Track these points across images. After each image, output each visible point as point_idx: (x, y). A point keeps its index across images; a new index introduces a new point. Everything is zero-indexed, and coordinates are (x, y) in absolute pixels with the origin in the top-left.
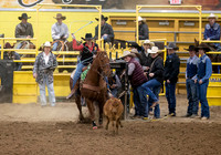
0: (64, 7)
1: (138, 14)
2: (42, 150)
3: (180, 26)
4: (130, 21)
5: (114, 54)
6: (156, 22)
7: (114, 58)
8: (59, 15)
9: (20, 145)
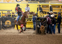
0: (29, 2)
1: (50, 4)
2: (23, 43)
3: (61, 8)
4: (47, 6)
5: (43, 15)
6: (55, 6)
7: (43, 17)
8: (27, 4)
9: (16, 41)
